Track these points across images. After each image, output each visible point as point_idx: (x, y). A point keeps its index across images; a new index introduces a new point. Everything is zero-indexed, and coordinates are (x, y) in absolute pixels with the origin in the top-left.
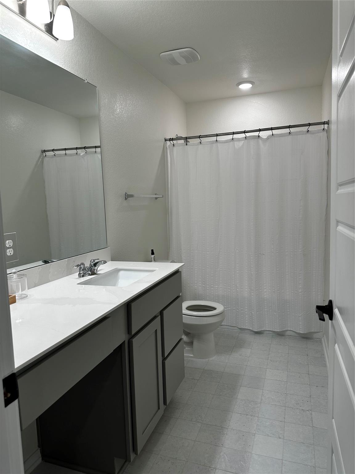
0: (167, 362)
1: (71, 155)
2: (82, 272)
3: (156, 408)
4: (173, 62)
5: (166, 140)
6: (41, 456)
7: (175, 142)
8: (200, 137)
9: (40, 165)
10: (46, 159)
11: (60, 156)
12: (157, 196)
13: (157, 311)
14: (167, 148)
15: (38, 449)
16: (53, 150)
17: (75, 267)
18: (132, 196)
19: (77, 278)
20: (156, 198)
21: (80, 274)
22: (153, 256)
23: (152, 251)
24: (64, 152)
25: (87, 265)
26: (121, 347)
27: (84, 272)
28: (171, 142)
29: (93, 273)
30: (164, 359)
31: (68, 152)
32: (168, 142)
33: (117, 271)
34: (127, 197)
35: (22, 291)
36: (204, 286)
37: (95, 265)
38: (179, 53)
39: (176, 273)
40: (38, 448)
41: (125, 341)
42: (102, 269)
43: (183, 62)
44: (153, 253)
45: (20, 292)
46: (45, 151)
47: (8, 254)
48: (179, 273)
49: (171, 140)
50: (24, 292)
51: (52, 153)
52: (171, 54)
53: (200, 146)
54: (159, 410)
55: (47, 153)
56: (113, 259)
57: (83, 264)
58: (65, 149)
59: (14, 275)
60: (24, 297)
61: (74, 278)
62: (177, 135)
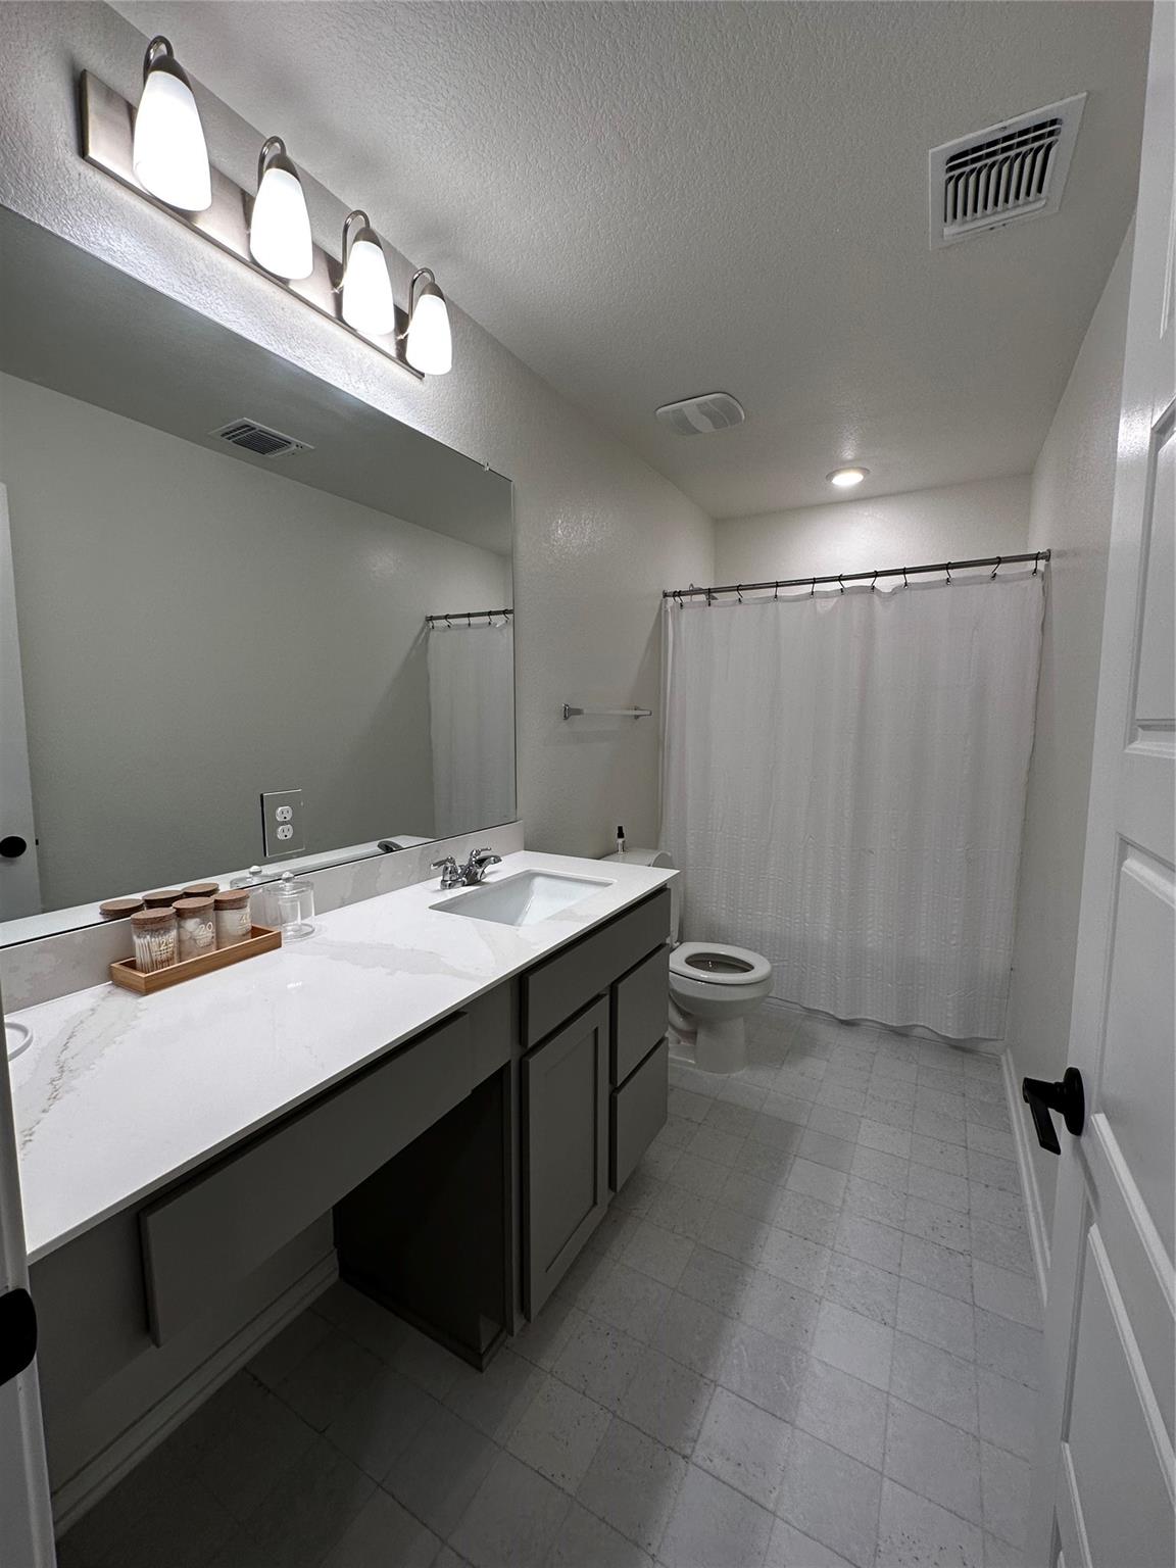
0: (620, 1096)
1: (479, 626)
2: (447, 878)
3: (591, 1202)
4: (684, 426)
5: (665, 595)
6: (337, 1266)
7: (685, 599)
8: (738, 588)
9: (422, 645)
10: (433, 634)
11: (458, 627)
12: (638, 713)
13: (602, 986)
14: (666, 611)
15: (332, 1252)
16: (446, 617)
17: (432, 868)
18: (578, 712)
19: (438, 890)
20: (637, 717)
21: (443, 881)
22: (620, 841)
23: (620, 829)
24: (465, 621)
25: (462, 860)
26: (501, 1075)
27: (453, 878)
28: (677, 598)
29: (473, 880)
30: (615, 1090)
31: (473, 620)
32: (670, 600)
33: (530, 876)
34: (569, 713)
35: (302, 918)
36: (732, 909)
37: (481, 862)
38: (699, 405)
39: (661, 891)
40: (332, 1248)
41: (510, 1061)
42: (494, 874)
43: (704, 425)
44: (621, 835)
45: (299, 921)
46: (431, 618)
47: (280, 836)
48: (665, 893)
49: (679, 594)
50: (306, 921)
51: (444, 623)
52: (680, 410)
53: (740, 608)
54: (595, 1209)
55: (437, 623)
56: (531, 846)
57: (452, 861)
58: (469, 615)
59: (287, 884)
60: (307, 934)
61: (431, 890)
62: (692, 585)
